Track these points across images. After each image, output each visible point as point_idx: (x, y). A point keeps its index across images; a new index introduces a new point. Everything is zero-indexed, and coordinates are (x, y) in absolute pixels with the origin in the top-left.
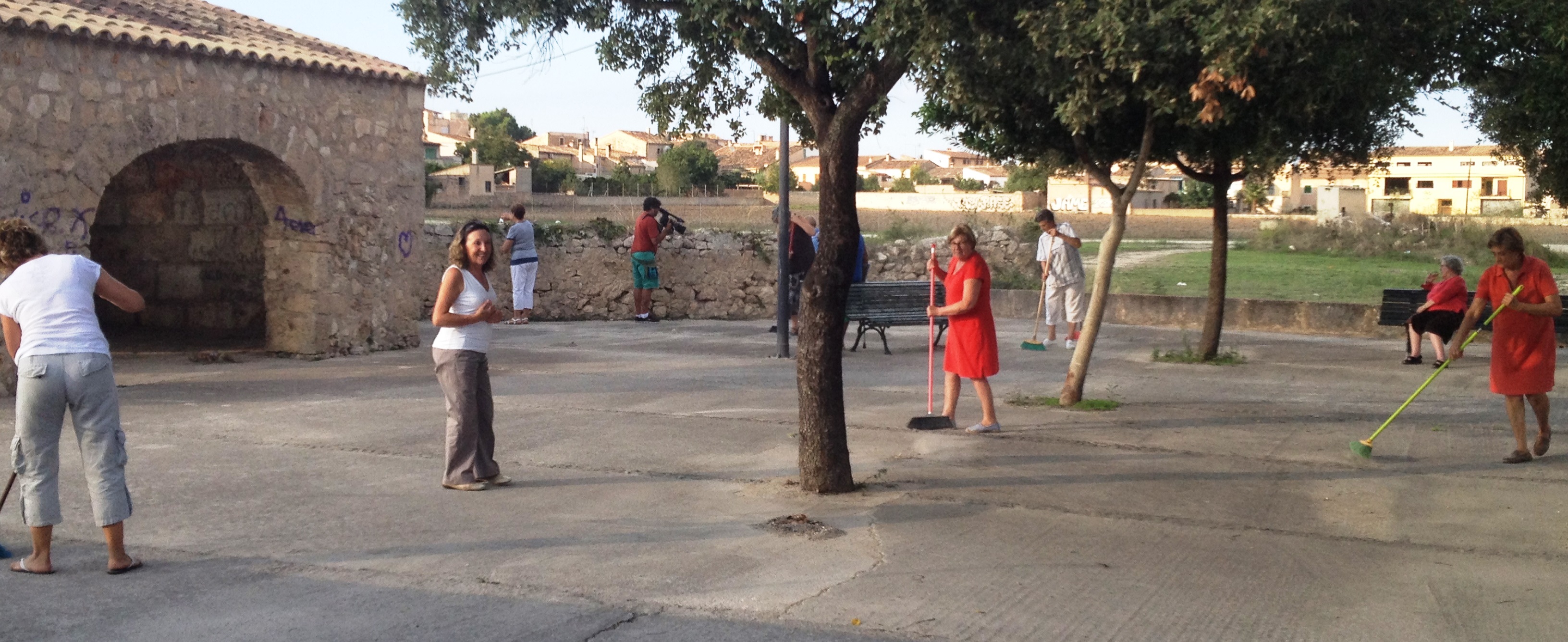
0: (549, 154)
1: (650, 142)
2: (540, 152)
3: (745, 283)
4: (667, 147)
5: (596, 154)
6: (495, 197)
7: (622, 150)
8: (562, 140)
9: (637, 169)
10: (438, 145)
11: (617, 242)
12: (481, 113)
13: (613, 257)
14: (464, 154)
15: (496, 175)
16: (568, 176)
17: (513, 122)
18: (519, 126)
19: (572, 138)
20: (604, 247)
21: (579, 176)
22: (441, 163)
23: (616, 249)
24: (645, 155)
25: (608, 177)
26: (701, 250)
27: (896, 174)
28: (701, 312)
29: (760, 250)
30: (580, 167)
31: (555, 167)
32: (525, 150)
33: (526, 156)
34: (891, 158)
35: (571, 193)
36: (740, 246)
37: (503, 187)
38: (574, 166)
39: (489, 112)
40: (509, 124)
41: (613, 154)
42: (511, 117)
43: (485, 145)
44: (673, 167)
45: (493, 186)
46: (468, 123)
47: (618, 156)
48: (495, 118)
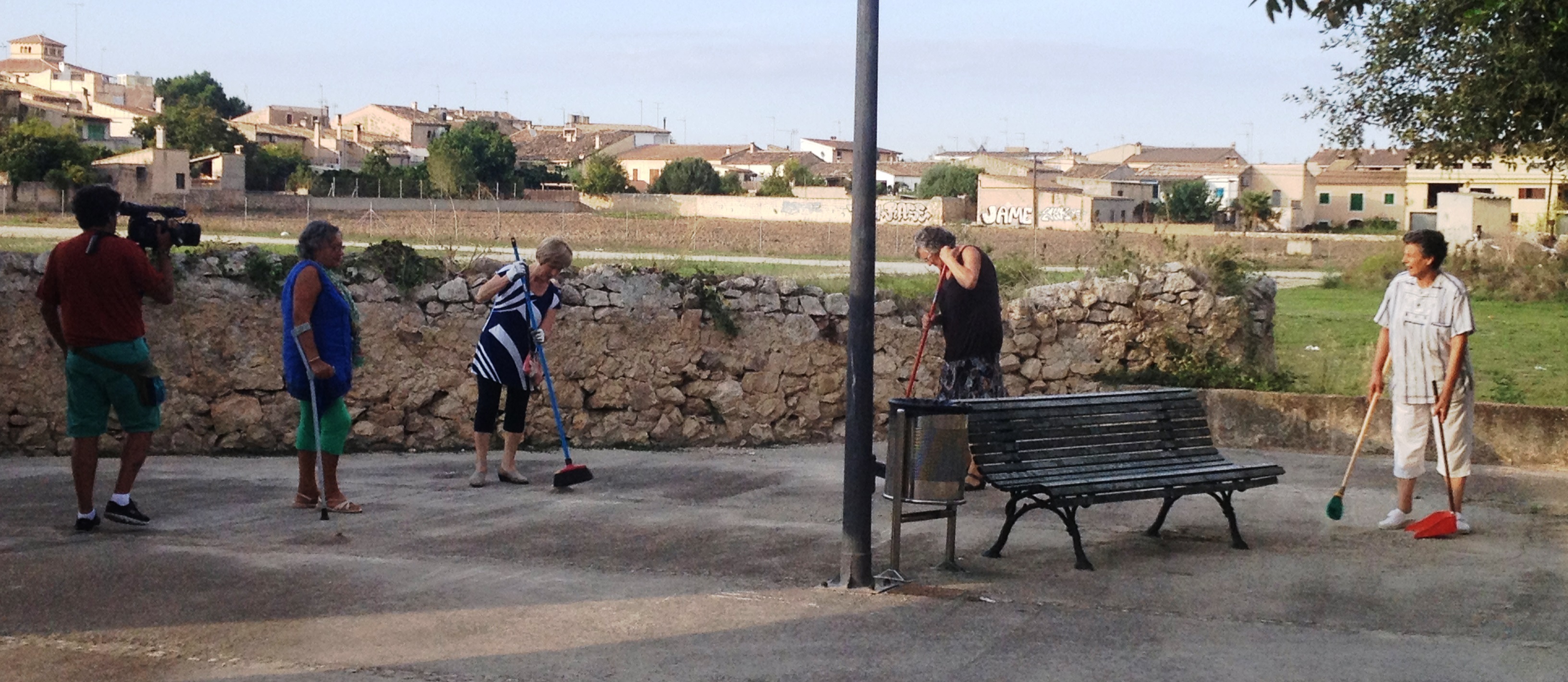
0: (270, 136)
1: (418, 121)
2: (258, 134)
3: (684, 374)
4: (441, 130)
5: (339, 137)
6: (191, 197)
7: (377, 132)
8: (289, 117)
9: (399, 160)
10: (107, 121)
11: (426, 291)
12: (172, 78)
13: (415, 322)
14: (145, 134)
15: (192, 165)
16: (299, 168)
17: (218, 91)
18: (228, 98)
19: (305, 114)
20: (396, 300)
21: (314, 167)
22: (110, 146)
23: (423, 305)
24: (410, 140)
25: (357, 170)
26: (596, 308)
27: (764, 170)
28: (596, 433)
29: (715, 307)
30: (316, 155)
31: (279, 155)
32: (235, 130)
33: (237, 137)
34: (756, 148)
35: (303, 191)
36: (676, 300)
37: (203, 181)
38: (307, 153)
39: (184, 76)
40: (213, 94)
41: (363, 138)
42: (216, 84)
43: (176, 122)
44: (451, 156)
45: (188, 181)
46: (152, 90)
47: (370, 140)
48: (192, 85)
